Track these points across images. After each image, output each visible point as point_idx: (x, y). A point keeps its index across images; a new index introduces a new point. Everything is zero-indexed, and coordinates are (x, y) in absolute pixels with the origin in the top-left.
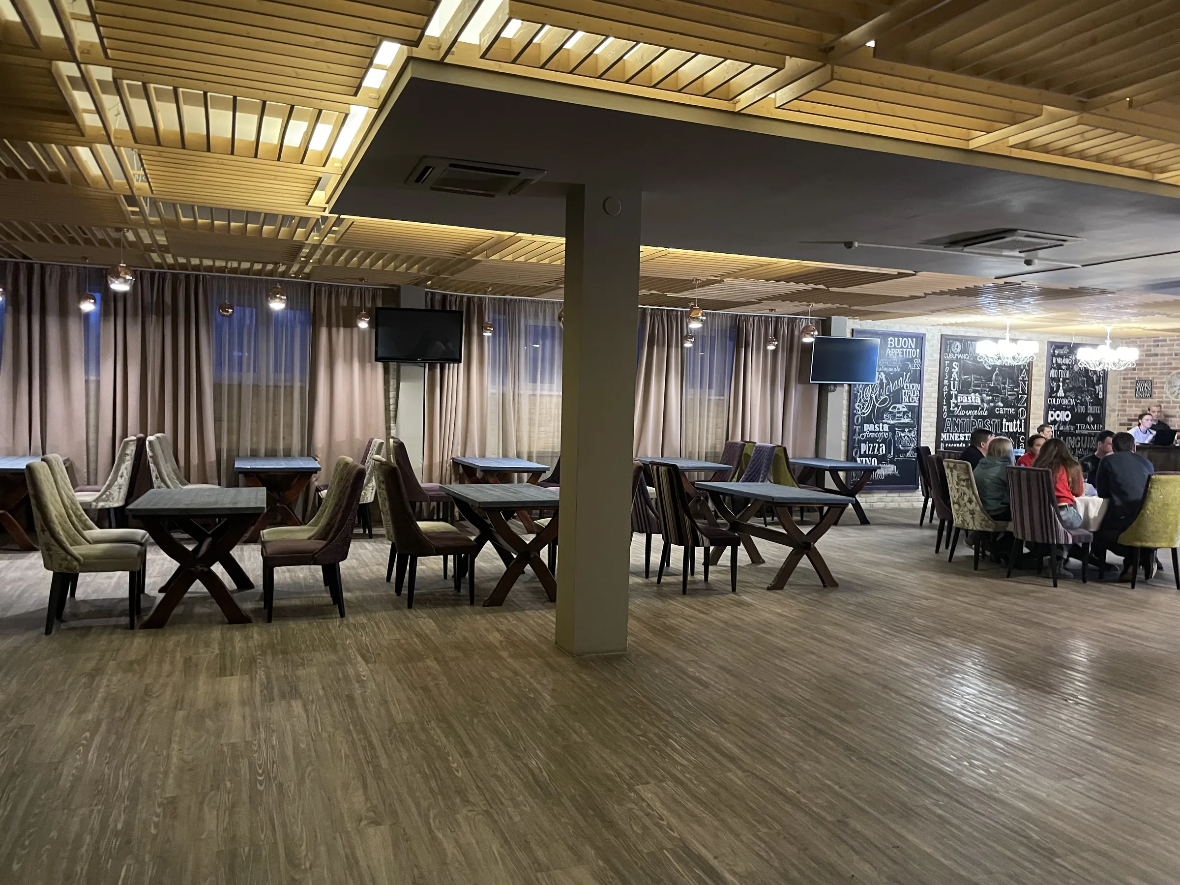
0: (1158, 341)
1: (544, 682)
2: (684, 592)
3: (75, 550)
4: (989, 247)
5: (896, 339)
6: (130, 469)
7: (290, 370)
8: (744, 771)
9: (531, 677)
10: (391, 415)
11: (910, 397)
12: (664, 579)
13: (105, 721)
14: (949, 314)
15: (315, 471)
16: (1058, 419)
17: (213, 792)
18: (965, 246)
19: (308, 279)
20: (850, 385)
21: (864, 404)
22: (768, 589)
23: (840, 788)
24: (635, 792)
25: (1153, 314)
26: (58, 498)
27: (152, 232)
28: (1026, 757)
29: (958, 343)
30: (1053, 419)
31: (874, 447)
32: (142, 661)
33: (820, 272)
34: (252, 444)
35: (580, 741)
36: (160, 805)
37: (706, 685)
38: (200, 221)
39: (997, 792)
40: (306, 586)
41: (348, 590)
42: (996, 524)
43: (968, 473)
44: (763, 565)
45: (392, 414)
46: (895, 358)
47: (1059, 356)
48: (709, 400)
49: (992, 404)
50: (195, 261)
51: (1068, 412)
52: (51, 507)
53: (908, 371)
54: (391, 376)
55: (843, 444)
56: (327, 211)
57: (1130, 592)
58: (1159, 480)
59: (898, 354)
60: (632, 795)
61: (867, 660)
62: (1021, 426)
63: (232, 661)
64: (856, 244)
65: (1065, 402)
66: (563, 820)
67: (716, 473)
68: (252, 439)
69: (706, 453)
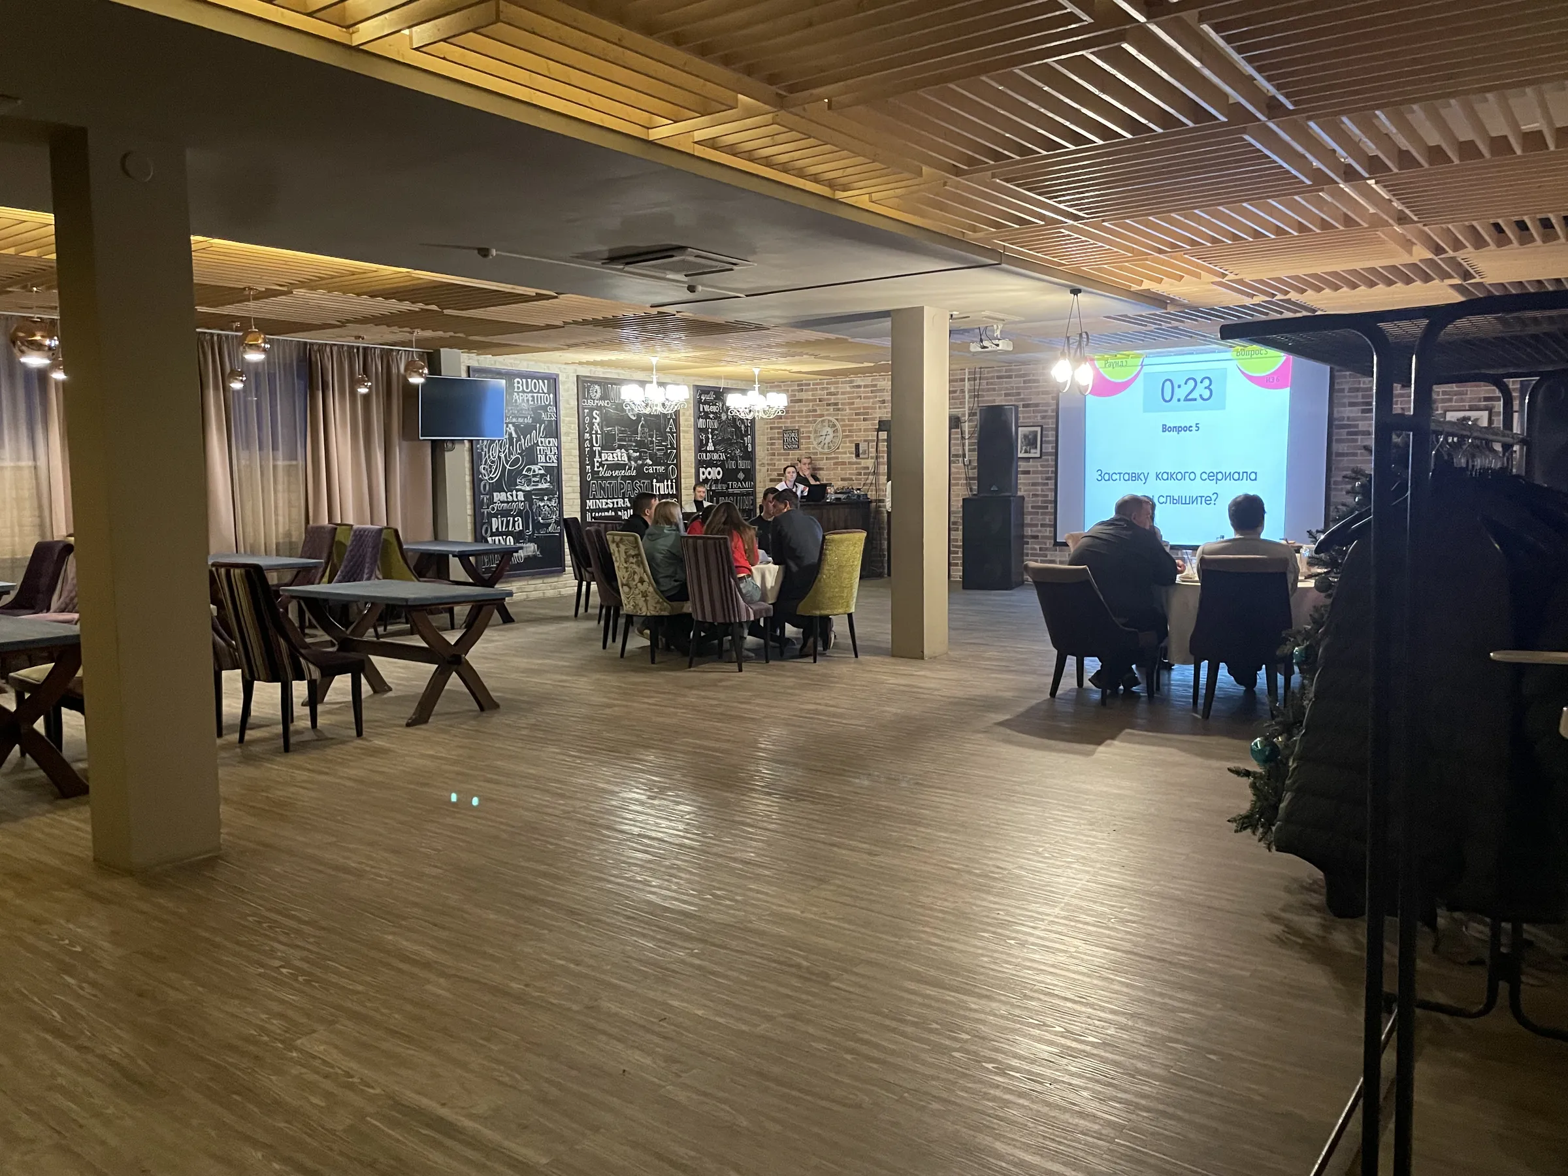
0: (802, 385)
1: (93, 923)
2: (287, 748)
4: (653, 266)
5: (524, 380)
8: (447, 976)
9: (68, 921)
11: (546, 455)
12: (250, 735)
14: (588, 350)
16: (709, 477)
18: (627, 264)
20: (471, 441)
21: (490, 466)
22: (408, 725)
23: (577, 965)
24: (296, 1049)
25: (801, 354)
28: (767, 873)
29: (597, 387)
30: (704, 477)
31: (508, 522)
33: (435, 287)
35: (185, 998)
37: (360, 874)
39: (750, 922)
42: (672, 607)
43: (637, 547)
44: (390, 694)
46: (525, 405)
47: (706, 403)
48: (275, 467)
49: (640, 462)
51: (719, 469)
53: (542, 422)
55: (469, 520)
57: (814, 667)
58: (833, 540)
59: (528, 400)
60: (294, 1054)
61: (562, 796)
62: (672, 488)
64: (494, 252)
65: (716, 456)
66: (195, 1122)
67: (298, 573)
69: (277, 545)
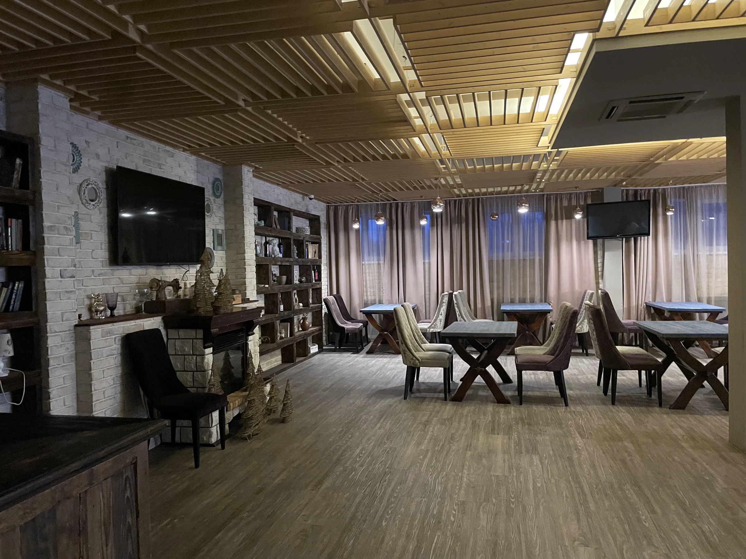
1: (719, 469)
3: (417, 355)
6: (445, 310)
7: (532, 249)
9: (707, 464)
10: (599, 275)
13: (430, 451)
15: (549, 312)
17: (485, 503)
19: (542, 192)
26: (409, 326)
27: (453, 177)
32: (450, 419)
34: (511, 295)
36: (457, 504)
38: (478, 167)
40: (544, 384)
41: (571, 389)
45: (600, 273)
50: (477, 191)
52: (405, 331)
54: (599, 248)
56: (550, 148)
63: (499, 425)
68: (511, 292)
